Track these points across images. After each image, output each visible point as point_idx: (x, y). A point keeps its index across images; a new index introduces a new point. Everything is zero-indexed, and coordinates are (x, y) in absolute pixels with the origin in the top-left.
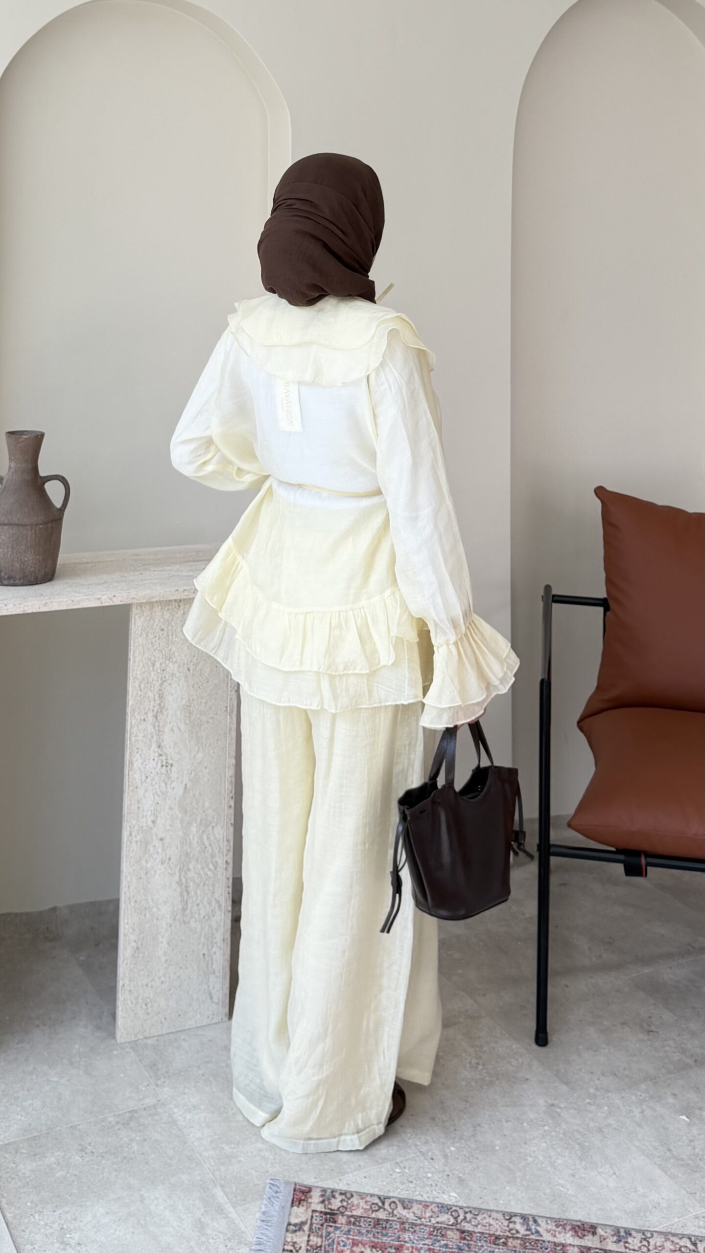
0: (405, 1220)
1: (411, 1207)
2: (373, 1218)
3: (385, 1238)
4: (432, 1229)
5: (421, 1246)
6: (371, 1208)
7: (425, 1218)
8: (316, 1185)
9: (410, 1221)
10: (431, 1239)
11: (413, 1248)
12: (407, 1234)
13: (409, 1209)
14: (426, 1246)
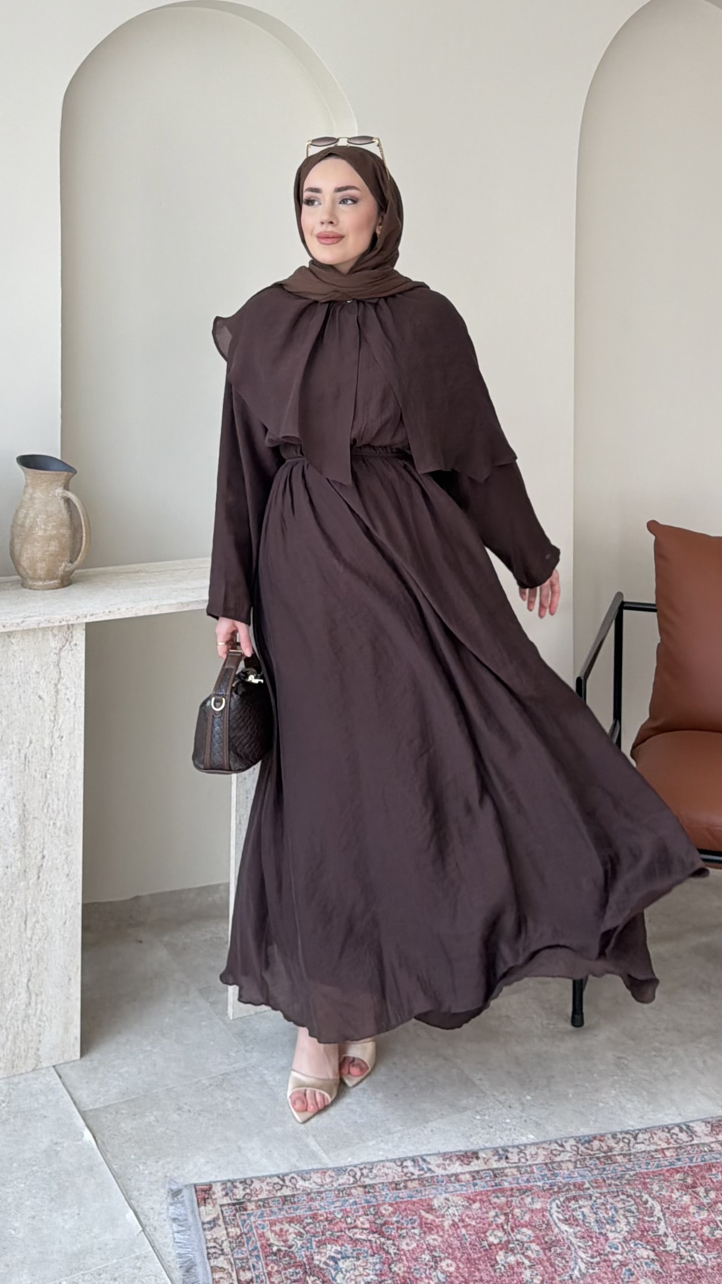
0: (309, 1191)
1: (311, 1177)
2: (280, 1197)
3: (298, 1213)
4: (337, 1192)
5: (333, 1209)
6: (274, 1188)
7: (327, 1184)
8: (215, 1180)
9: (314, 1191)
10: (338, 1201)
11: (326, 1213)
12: (317, 1202)
13: (309, 1180)
14: (338, 1208)
